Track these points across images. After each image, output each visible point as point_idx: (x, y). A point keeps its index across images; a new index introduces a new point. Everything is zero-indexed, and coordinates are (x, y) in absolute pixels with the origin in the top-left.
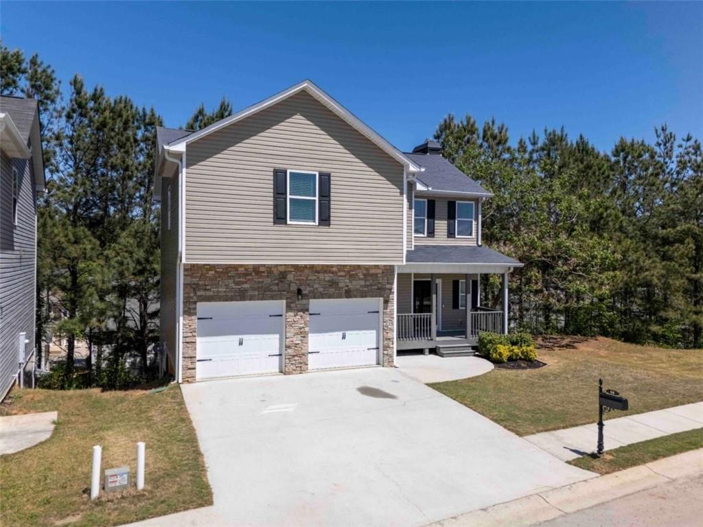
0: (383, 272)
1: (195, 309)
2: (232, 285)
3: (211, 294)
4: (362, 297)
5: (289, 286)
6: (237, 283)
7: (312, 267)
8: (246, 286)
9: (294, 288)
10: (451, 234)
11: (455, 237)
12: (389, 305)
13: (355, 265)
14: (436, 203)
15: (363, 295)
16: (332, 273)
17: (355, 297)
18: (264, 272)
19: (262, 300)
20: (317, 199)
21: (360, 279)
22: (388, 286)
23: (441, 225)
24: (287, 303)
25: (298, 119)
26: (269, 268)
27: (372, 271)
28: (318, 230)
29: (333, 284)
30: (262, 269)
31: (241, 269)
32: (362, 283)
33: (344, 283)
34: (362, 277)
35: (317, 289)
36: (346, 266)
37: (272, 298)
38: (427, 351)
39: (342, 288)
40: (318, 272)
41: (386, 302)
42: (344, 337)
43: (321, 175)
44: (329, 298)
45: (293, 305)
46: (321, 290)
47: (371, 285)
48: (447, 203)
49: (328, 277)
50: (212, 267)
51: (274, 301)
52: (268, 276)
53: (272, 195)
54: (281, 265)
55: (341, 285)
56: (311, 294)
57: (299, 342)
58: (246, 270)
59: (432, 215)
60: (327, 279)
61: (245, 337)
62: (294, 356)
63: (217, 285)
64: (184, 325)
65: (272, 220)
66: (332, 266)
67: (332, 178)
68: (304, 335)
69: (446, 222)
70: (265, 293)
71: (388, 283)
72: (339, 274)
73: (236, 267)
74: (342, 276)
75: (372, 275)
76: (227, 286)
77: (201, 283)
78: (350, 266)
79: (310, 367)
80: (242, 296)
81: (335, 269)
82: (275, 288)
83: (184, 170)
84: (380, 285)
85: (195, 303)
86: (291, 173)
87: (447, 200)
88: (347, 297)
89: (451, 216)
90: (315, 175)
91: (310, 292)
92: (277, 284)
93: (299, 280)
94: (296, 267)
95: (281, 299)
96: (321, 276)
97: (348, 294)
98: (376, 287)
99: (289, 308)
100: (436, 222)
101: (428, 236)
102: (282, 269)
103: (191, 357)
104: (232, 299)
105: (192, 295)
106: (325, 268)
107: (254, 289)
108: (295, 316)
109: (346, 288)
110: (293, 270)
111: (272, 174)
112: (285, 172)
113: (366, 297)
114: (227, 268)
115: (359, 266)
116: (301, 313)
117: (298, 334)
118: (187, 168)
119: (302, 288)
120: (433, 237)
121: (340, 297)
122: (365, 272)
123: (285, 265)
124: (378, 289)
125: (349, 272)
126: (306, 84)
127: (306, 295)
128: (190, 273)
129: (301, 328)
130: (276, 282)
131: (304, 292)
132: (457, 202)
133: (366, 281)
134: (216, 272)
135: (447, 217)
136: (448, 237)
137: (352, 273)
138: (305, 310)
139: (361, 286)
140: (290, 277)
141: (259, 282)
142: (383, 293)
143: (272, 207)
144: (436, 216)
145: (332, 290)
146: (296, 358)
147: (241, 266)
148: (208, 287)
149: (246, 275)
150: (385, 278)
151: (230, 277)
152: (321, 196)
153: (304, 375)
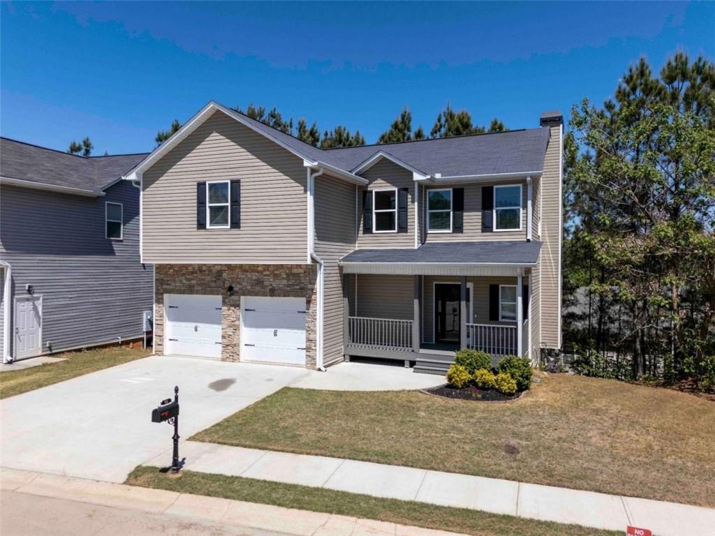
0: (305, 272)
1: (162, 299)
2: (184, 281)
3: (171, 287)
4: (284, 296)
5: (224, 283)
6: (187, 280)
7: (241, 266)
8: (193, 282)
9: (227, 285)
10: (486, 227)
11: (492, 231)
12: (311, 305)
13: (277, 265)
14: (465, 191)
15: (286, 294)
16: (258, 272)
17: (279, 296)
18: (204, 271)
19: (204, 294)
20: (229, 204)
21: (284, 278)
22: (310, 286)
23: (472, 219)
24: (223, 298)
25: (215, 136)
26: (210, 267)
27: (295, 271)
28: (231, 232)
29: (259, 282)
30: (204, 268)
31: (190, 268)
32: (285, 282)
33: (269, 282)
34: (285, 276)
35: (246, 286)
36: (270, 265)
37: (212, 293)
38: (407, 363)
39: (267, 286)
40: (247, 271)
41: (309, 302)
42: (275, 335)
43: (232, 182)
44: (256, 295)
45: (227, 300)
46: (249, 287)
47: (294, 285)
48: (481, 190)
49: (255, 276)
50: (171, 266)
51: (213, 296)
52: (208, 275)
53: (196, 205)
54: (218, 265)
55: (266, 283)
56: (241, 291)
57: (232, 334)
58: (193, 269)
59: (459, 207)
60: (254, 278)
61: (199, 325)
62: (228, 346)
63: (175, 281)
64: (156, 310)
65: (196, 226)
66: (258, 266)
67: (241, 184)
68: (236, 328)
69: (480, 213)
70: (206, 289)
71: (310, 283)
72: (264, 273)
73: (186, 266)
74: (268, 275)
75: (294, 275)
76: (181, 281)
77: (165, 279)
78: (273, 265)
79: (242, 357)
80: (190, 290)
81: (260, 269)
82: (213, 285)
83: (141, 193)
84: (302, 285)
85: (162, 294)
86: (209, 184)
87: (481, 186)
88: (271, 296)
89: (487, 205)
90: (228, 183)
91: (240, 289)
92: (215, 281)
93: (231, 278)
94: (229, 266)
95: (218, 294)
96: (249, 275)
97: (273, 293)
98: (298, 287)
99: (224, 303)
100: (465, 214)
101: (454, 232)
102: (218, 268)
103: (160, 336)
104: (183, 292)
105: (160, 288)
106: (252, 268)
107: (198, 285)
108: (229, 310)
109: (271, 287)
110: (226, 269)
111: (196, 187)
112: (204, 184)
113: (288, 296)
114: (181, 267)
115: (282, 265)
116: (233, 308)
117: (230, 326)
118: (143, 191)
119: (233, 285)
120: (462, 232)
121: (265, 295)
122: (287, 272)
123: (221, 265)
124: (300, 289)
125: (273, 271)
126: (212, 105)
127: (237, 292)
128: (158, 271)
129: (233, 322)
130: (214, 279)
131: (235, 289)
132: (495, 187)
133: (288, 280)
134: (174, 270)
135: (480, 207)
136: (483, 232)
137: (276, 272)
138: (237, 305)
139: (285, 285)
140: (225, 275)
141: (202, 279)
142: (305, 293)
143: (196, 215)
144: (465, 207)
145: (258, 288)
146: (229, 348)
147: (190, 265)
148: (169, 282)
149: (192, 273)
150: (307, 278)
151: (183, 275)
152: (232, 201)
153: (236, 364)
